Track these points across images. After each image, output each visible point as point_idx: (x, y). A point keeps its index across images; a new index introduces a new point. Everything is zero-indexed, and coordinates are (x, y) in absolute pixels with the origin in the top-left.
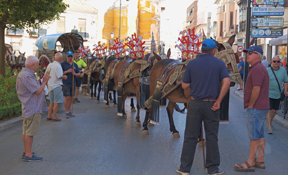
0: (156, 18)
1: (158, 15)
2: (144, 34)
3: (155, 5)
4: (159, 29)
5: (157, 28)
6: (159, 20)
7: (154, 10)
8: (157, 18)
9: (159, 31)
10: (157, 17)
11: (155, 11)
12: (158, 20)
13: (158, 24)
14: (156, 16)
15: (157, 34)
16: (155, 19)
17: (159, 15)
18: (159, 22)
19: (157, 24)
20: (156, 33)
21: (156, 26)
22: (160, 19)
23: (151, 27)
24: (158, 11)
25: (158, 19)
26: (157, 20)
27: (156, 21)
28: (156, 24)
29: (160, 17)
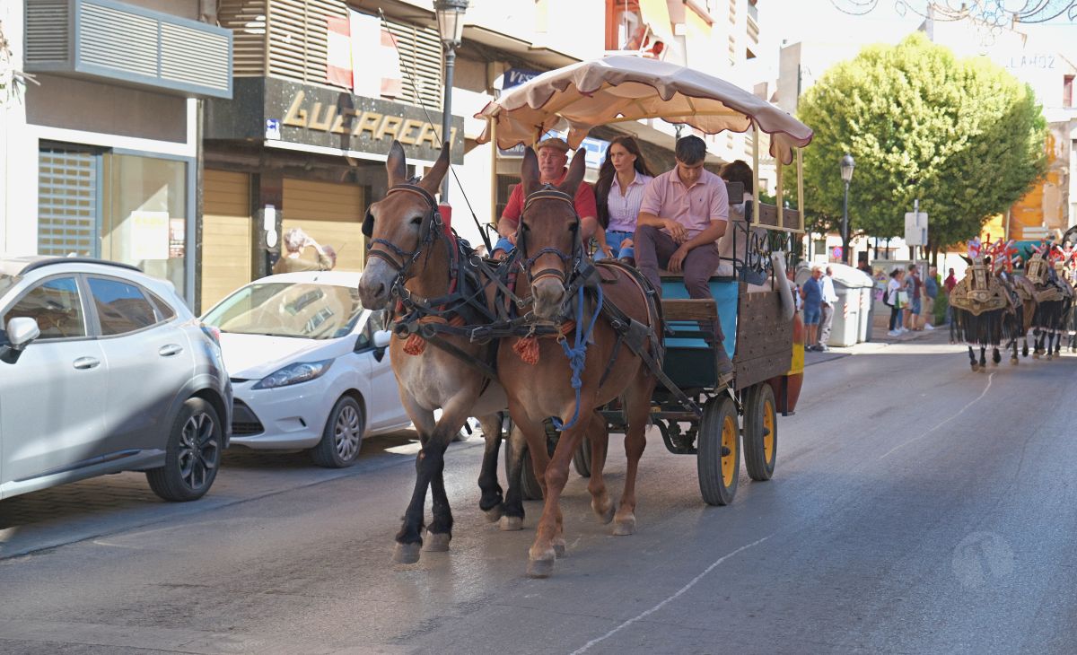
0: (1057, 168)
1: (1062, 160)
2: (1025, 210)
3: (1055, 133)
4: (1066, 195)
5: (1060, 193)
6: (1066, 173)
7: (1053, 147)
8: (1062, 166)
9: (1066, 202)
10: (1062, 163)
11: (1055, 150)
12: (1063, 171)
13: (1064, 183)
14: (1057, 163)
15: (1061, 210)
16: (1055, 171)
17: (1065, 158)
18: (1066, 177)
19: (1061, 182)
20: (1058, 208)
21: (1058, 187)
22: (1069, 169)
23: (1044, 191)
24: (1062, 148)
25: (1064, 168)
26: (1060, 172)
27: (1057, 175)
28: (1057, 182)
29: (1068, 165)
